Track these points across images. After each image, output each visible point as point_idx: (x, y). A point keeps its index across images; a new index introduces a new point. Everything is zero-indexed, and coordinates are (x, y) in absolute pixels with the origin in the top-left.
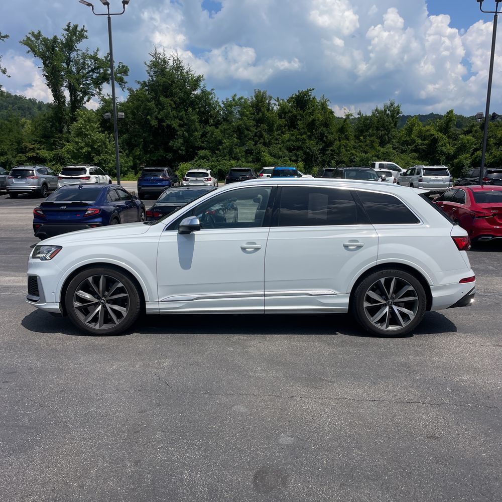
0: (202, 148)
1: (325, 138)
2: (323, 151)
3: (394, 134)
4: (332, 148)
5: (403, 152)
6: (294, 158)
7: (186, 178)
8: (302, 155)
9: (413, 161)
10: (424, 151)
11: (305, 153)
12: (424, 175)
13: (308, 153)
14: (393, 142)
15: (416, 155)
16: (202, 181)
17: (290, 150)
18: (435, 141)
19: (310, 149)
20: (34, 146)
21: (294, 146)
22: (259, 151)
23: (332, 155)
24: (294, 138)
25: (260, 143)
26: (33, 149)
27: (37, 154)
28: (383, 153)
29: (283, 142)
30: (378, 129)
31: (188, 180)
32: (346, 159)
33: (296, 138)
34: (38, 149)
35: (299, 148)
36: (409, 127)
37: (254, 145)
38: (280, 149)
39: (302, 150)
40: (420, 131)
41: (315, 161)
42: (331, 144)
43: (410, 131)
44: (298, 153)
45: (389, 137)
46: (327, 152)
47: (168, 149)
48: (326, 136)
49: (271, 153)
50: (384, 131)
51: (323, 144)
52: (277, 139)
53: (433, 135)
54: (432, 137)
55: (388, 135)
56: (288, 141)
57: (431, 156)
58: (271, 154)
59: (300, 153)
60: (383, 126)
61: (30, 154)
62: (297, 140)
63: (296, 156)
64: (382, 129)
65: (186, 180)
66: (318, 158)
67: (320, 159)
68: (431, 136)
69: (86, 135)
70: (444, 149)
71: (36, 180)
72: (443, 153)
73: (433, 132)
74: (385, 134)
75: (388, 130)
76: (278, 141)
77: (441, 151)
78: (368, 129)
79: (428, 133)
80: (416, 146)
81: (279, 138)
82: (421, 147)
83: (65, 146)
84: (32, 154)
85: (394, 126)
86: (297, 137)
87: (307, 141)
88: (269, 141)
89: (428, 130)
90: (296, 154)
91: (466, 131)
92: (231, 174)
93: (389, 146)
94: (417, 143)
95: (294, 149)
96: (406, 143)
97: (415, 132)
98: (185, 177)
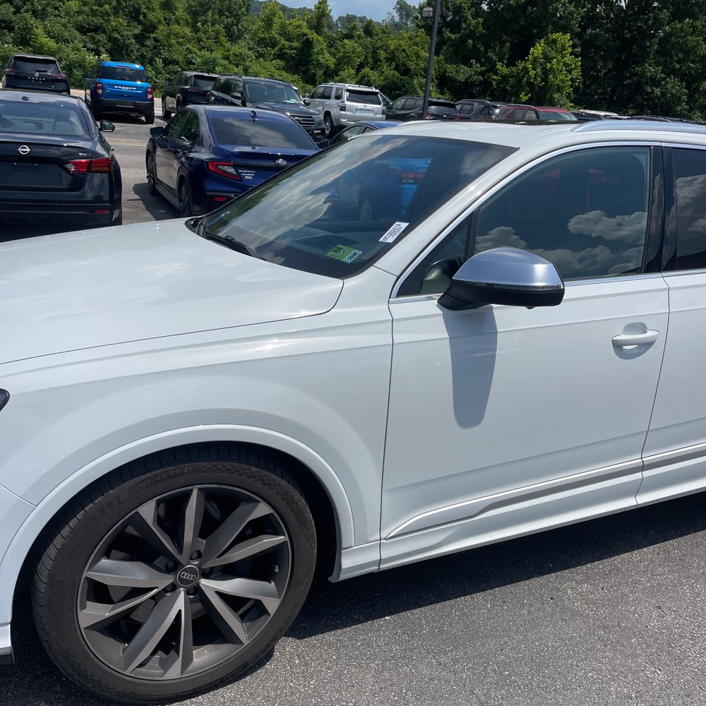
1: (141, 16)
2: (140, 38)
3: (245, 24)
4: (155, 35)
5: (260, 55)
6: (90, 46)
8: (106, 41)
9: (278, 72)
10: (293, 58)
11: (110, 39)
12: (347, 100)
13: (117, 39)
14: (246, 38)
15: (282, 63)
17: (82, 30)
18: (308, 44)
19: (119, 33)
21: (88, 24)
22: (26, 24)
23: (155, 48)
24: (86, 9)
25: (27, 11)
28: (235, 55)
29: (68, 14)
30: (221, 13)
32: (180, 58)
33: (92, 10)
35: (97, 29)
36: (268, 18)
37: (15, 13)
38: (64, 26)
39: (104, 32)
40: (283, 26)
41: (128, 55)
42: (152, 28)
43: (268, 23)
44: (98, 37)
45: (239, 30)
46: (148, 43)
48: (144, 14)
49: (49, 32)
50: (230, 17)
51: (140, 27)
52: (56, 8)
53: (306, 35)
54: (305, 38)
55: (237, 25)
56: (79, 13)
57: (303, 68)
58: (49, 34)
59: (101, 37)
60: (229, 9)
62: (93, 13)
63: (97, 42)
64: (227, 14)
66: (132, 51)
67: (135, 53)
68: (303, 36)
70: (320, 58)
72: (319, 65)
73: (306, 30)
74: (233, 24)
75: (238, 18)
76: (59, 11)
77: (318, 61)
78: (205, 12)
79: (298, 31)
80: (281, 49)
81: (60, 6)
82: (288, 51)
85: (246, 13)
86: (94, 8)
87: (112, 18)
88: (43, 9)
89: (299, 26)
90: (93, 38)
91: (345, 35)
93: (242, 43)
94: (283, 45)
95: (89, 30)
96: (262, 42)
97: (276, 27)
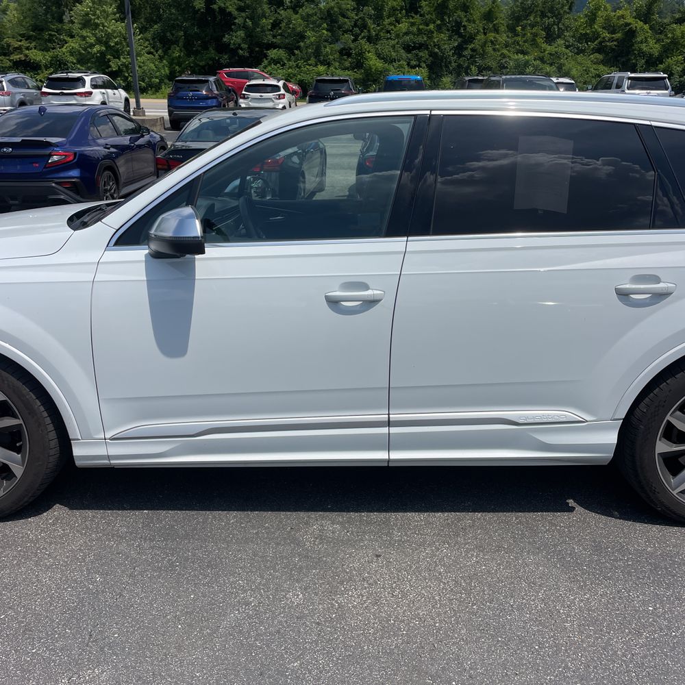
0: (273, 46)
1: (462, 28)
2: (459, 50)
3: (567, 22)
4: (472, 45)
5: (580, 52)
6: (413, 63)
7: (244, 94)
8: (427, 56)
9: (594, 66)
10: (613, 50)
11: (432, 54)
12: (628, 89)
13: (436, 53)
14: (565, 36)
15: (600, 57)
16: (270, 99)
17: (408, 49)
18: (631, 33)
19: (439, 48)
20: (20, 43)
21: (414, 43)
22: (361, 50)
23: (472, 57)
24: (414, 29)
25: (364, 37)
26: (19, 49)
27: (26, 56)
28: (550, 54)
29: (398, 36)
30: (543, 15)
31: (248, 98)
32: (493, 64)
33: (419, 30)
34: (28, 48)
35: (421, 46)
36: (592, 12)
37: (354, 41)
38: (393, 47)
39: (427, 49)
40: (608, 19)
41: (447, 67)
42: (471, 39)
43: (592, 18)
44: (421, 54)
45: (559, 29)
46: (465, 53)
47: (223, 48)
48: (464, 26)
49: (380, 54)
50: (552, 17)
51: (460, 40)
52: (388, 32)
53: (630, 24)
54: (628, 28)
55: (558, 25)
56: (406, 34)
57: (624, 59)
58: (379, 56)
59: (424, 54)
60: (552, 10)
61: (16, 57)
62: (420, 32)
63: (419, 59)
64: (549, 14)
65: (244, 97)
66: (450, 62)
67: (453, 64)
68: (625, 27)
69: (97, 25)
70: (644, 47)
71: (7, 98)
72: (642, 54)
73: (629, 20)
74: (554, 24)
75: (559, 17)
76: (390, 34)
77: (640, 49)
78: (527, 16)
79: (622, 22)
80: (600, 43)
81: (392, 30)
82: (608, 44)
83: (66, 43)
84: (18, 56)
85: (568, 11)
86: (421, 27)
87: (435, 35)
88: (377, 35)
89: (622, 16)
90: (417, 55)
91: (678, 19)
92: (316, 88)
93: (560, 42)
94: (604, 38)
95: (414, 48)
96: (585, 38)
97: (600, 20)
98: (244, 92)
